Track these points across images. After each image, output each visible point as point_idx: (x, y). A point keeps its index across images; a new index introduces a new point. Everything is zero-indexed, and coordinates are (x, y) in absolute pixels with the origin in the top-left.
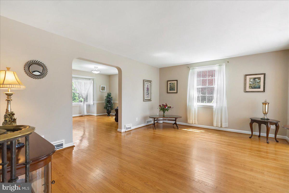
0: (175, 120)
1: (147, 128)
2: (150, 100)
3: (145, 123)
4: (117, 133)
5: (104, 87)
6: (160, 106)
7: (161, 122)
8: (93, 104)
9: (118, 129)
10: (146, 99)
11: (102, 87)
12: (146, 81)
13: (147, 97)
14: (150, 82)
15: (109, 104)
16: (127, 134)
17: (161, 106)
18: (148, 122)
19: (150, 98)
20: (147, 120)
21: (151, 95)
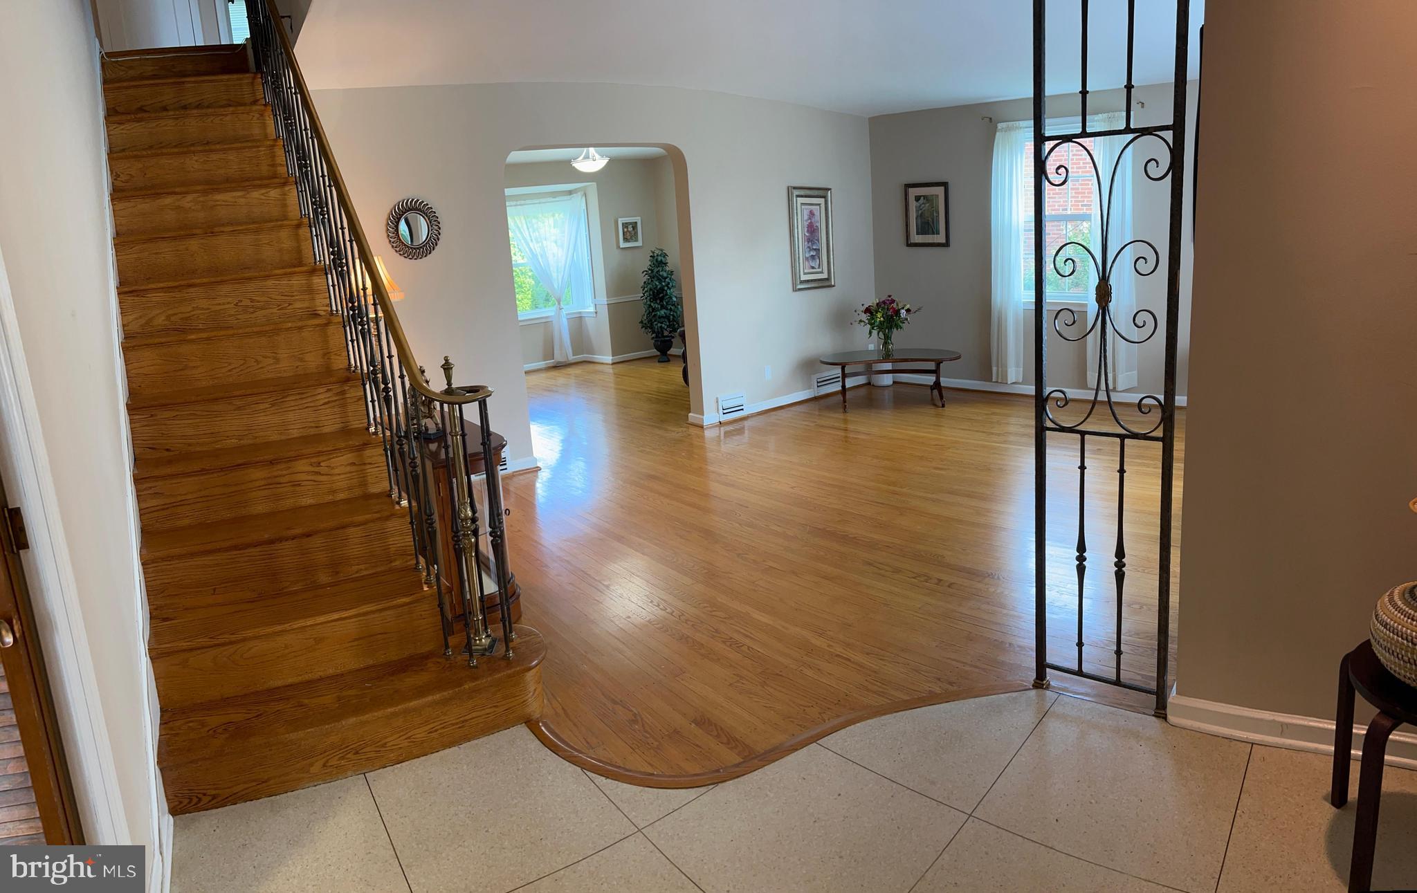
0: (936, 372)
1: (820, 409)
2: (824, 284)
3: (808, 386)
4: (688, 428)
5: (634, 225)
6: (868, 310)
7: (887, 380)
8: (592, 309)
9: (690, 414)
10: (804, 278)
11: (625, 225)
12: (802, 192)
13: (813, 268)
14: (825, 197)
15: (663, 307)
16: (727, 434)
18: (821, 383)
19: (822, 272)
20: (818, 375)
21: (832, 257)
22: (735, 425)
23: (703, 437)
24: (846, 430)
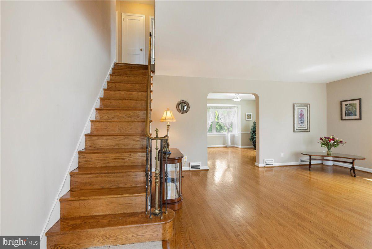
0: (352, 163)
1: (301, 169)
2: (306, 131)
3: (297, 161)
4: (254, 167)
5: (250, 115)
6: (321, 139)
8: (237, 134)
9: (255, 163)
10: (297, 129)
11: (248, 115)
12: (299, 105)
13: (301, 126)
14: (307, 106)
16: (267, 171)
17: (323, 140)
18: (302, 161)
19: (305, 127)
20: (301, 158)
21: (309, 123)
22: (270, 168)
23: (258, 170)
24: (310, 177)
